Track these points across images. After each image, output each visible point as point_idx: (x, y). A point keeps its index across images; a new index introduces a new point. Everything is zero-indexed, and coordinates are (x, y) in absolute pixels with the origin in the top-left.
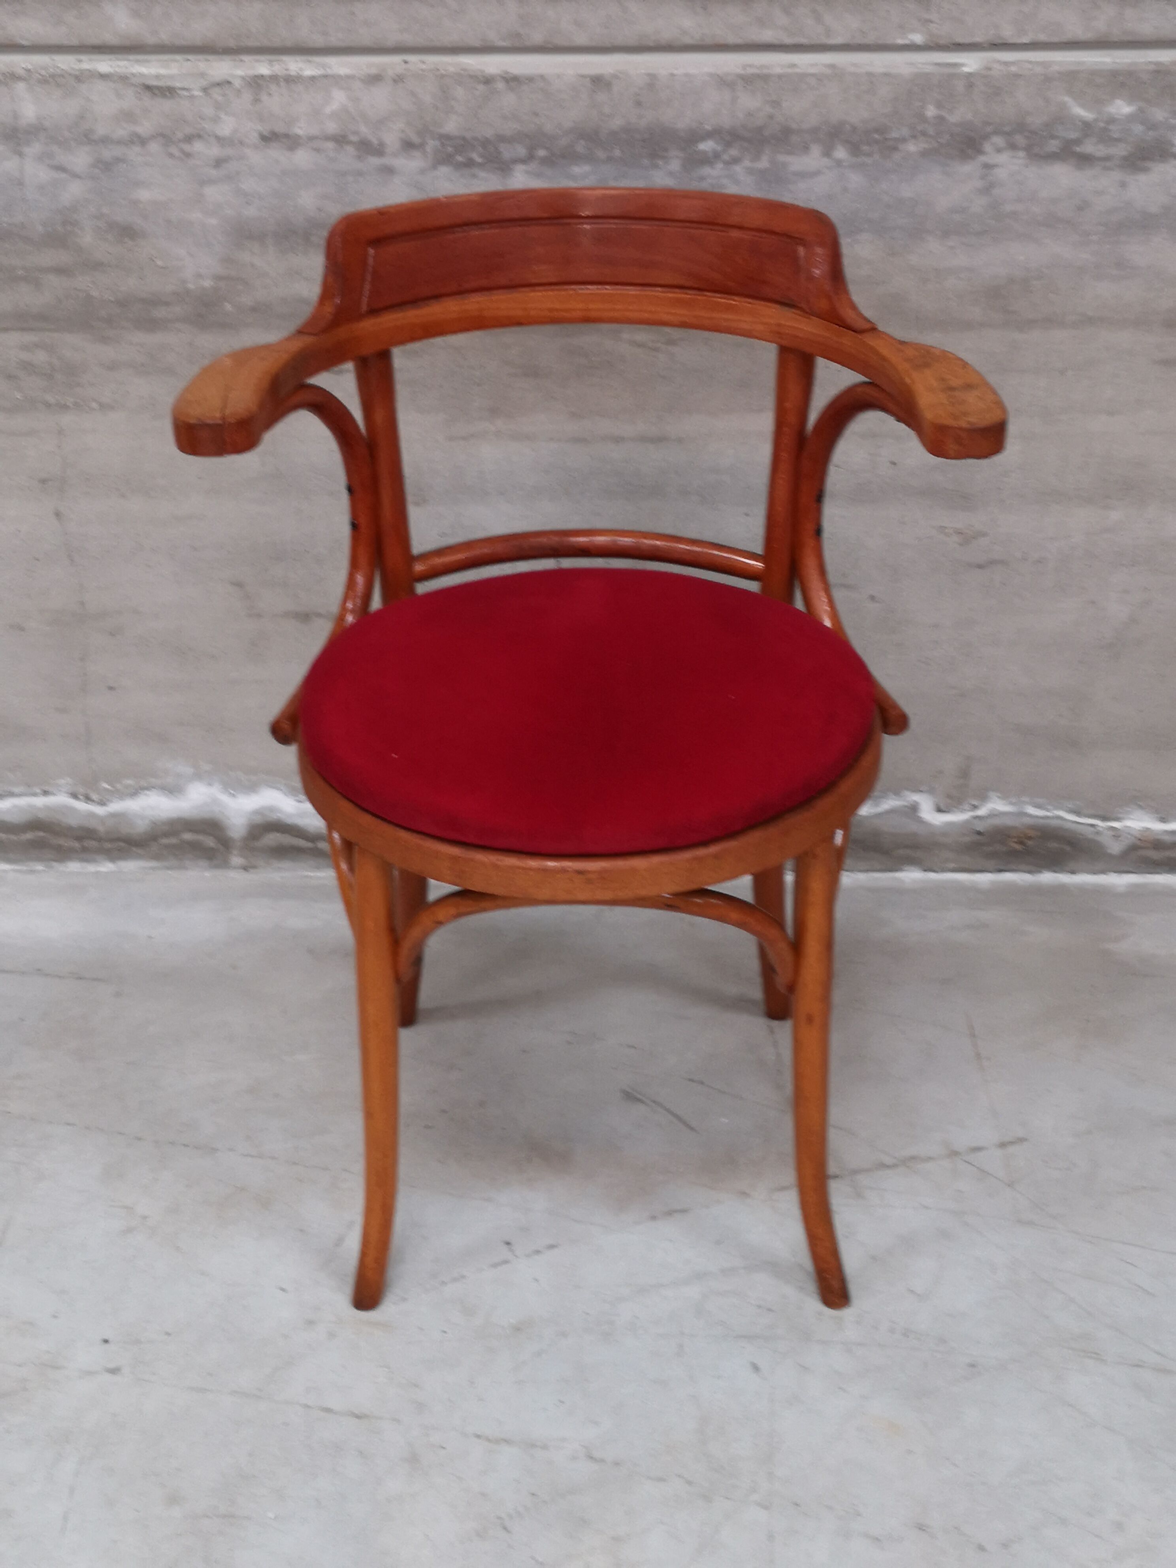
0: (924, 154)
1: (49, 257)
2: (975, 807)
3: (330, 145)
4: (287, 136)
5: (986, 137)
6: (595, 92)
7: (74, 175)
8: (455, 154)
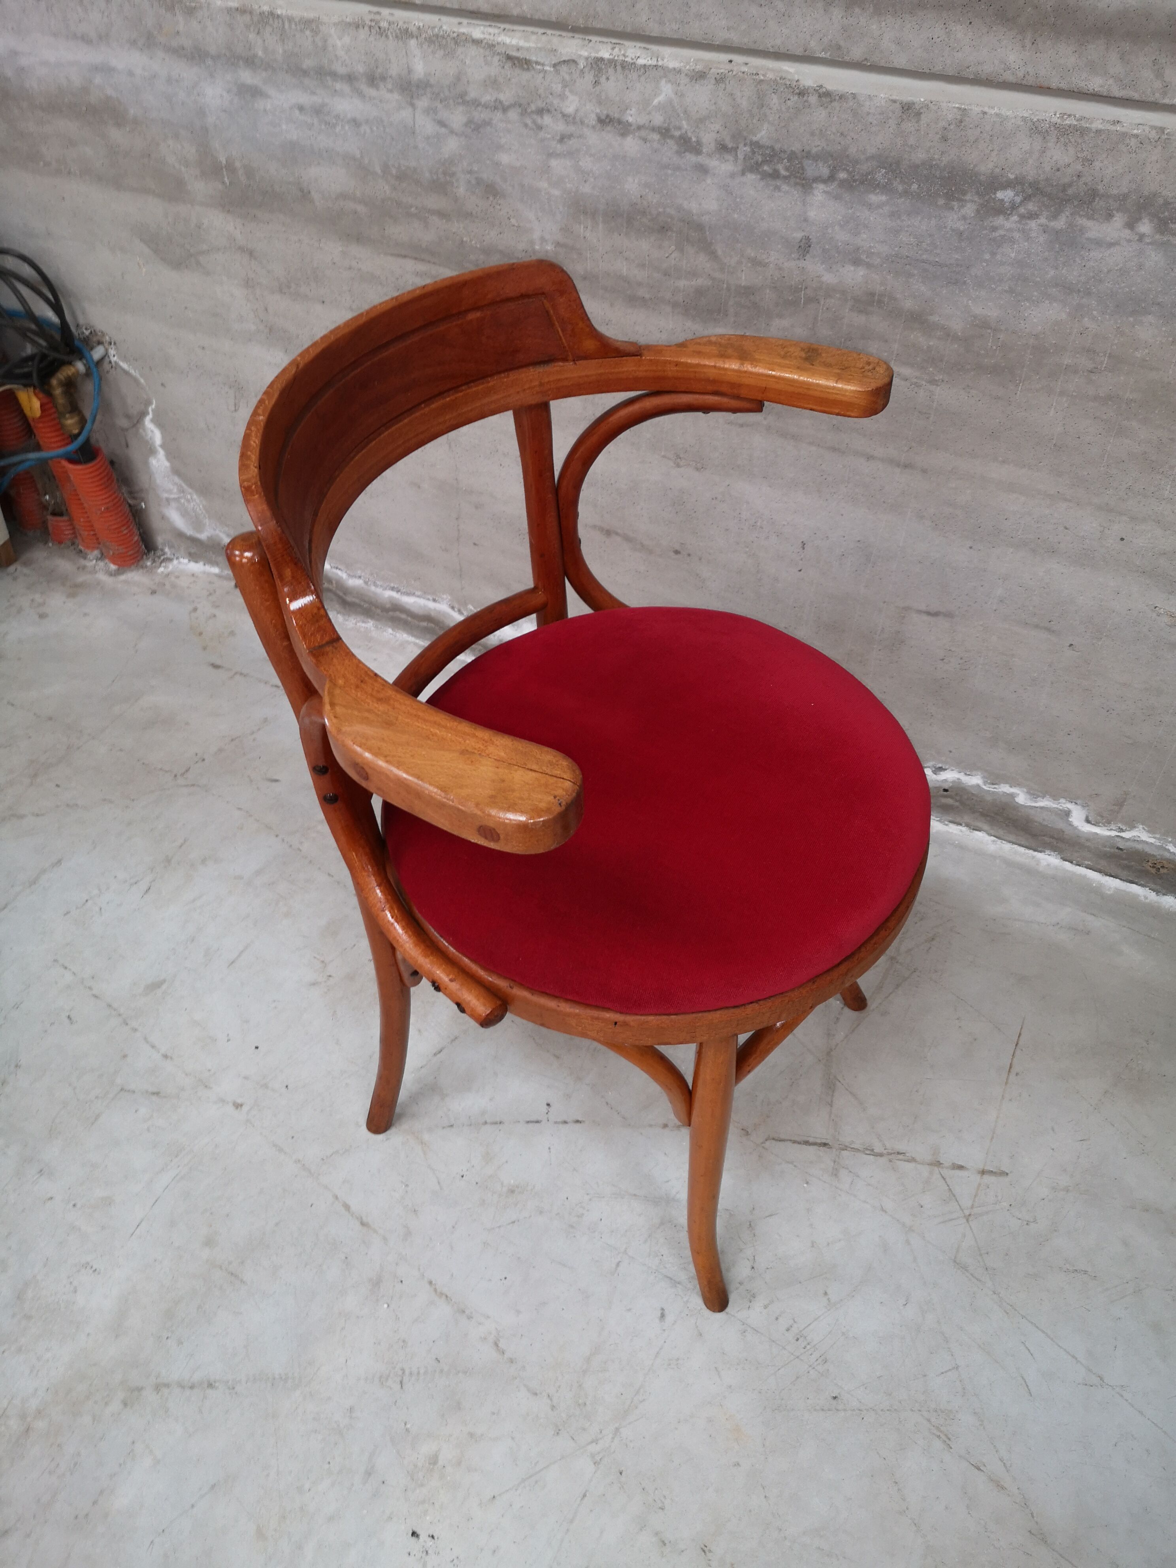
2: (1121, 830)
3: (656, 136)
4: (620, 122)
6: (903, 120)
7: (452, 132)
8: (764, 162)
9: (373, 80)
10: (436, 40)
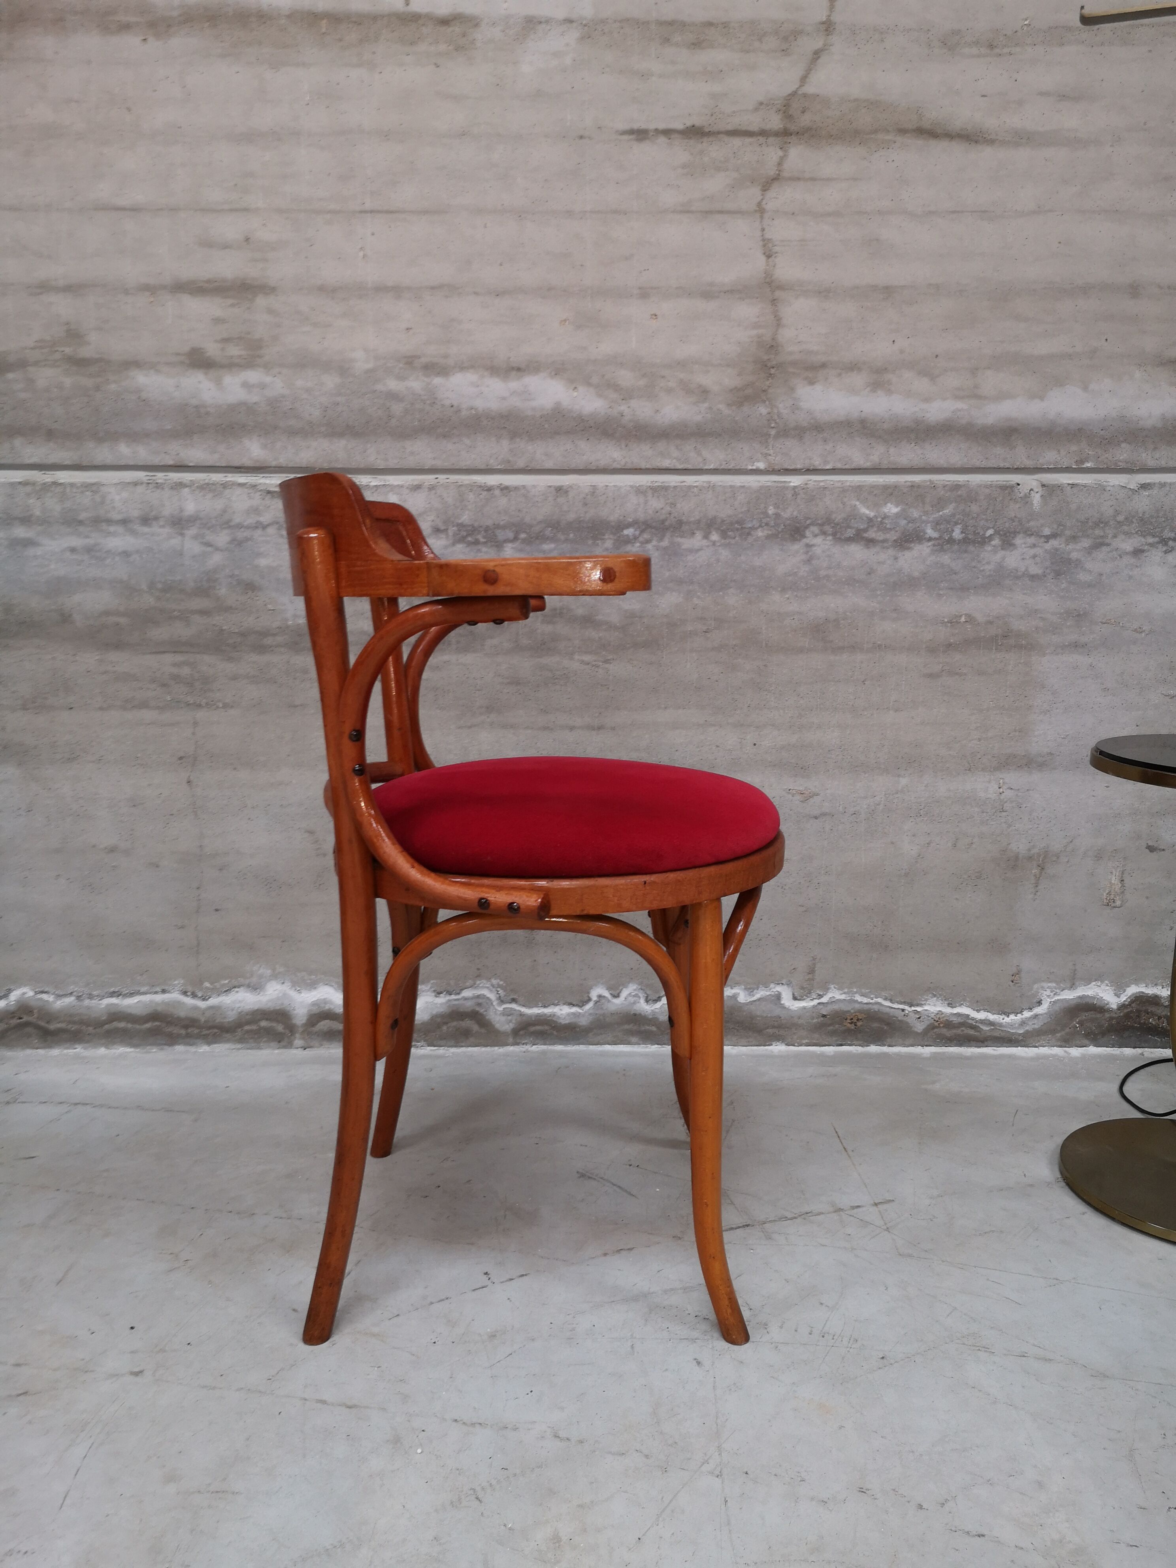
0: (768, 537)
1: (197, 603)
2: (820, 996)
5: (807, 527)
6: (557, 497)
7: (217, 549)
8: (467, 536)
9: (146, 520)
10: (205, 487)
